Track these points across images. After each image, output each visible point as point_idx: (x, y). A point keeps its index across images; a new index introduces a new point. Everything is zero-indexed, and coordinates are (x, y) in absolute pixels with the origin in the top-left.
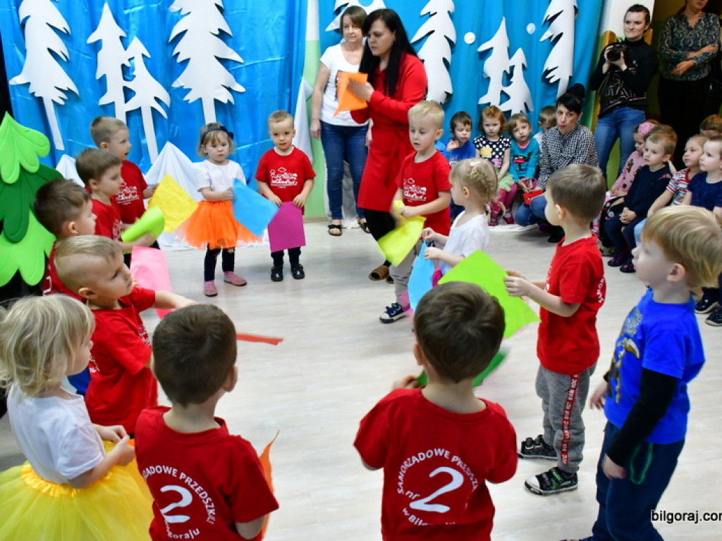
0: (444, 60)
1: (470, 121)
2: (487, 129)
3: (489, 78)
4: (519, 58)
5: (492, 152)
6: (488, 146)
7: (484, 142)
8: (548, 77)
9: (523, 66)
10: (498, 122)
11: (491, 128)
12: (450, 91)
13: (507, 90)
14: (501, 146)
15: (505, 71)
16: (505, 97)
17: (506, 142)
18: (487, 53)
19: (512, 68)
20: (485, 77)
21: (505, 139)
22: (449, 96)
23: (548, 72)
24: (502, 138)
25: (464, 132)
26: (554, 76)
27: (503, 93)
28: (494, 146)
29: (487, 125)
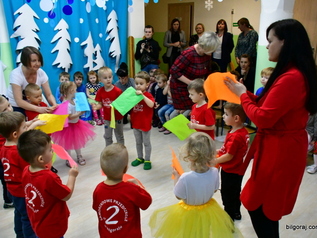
0: (68, 49)
1: (81, 76)
2: (91, 80)
3: (87, 57)
4: (98, 48)
5: (94, 90)
6: (92, 88)
7: (91, 86)
8: (111, 55)
9: (100, 51)
10: (95, 77)
11: (93, 79)
12: (72, 63)
13: (95, 61)
14: (97, 88)
15: (93, 53)
16: (95, 64)
17: (99, 85)
18: (85, 46)
19: (96, 52)
20: (85, 56)
21: (98, 84)
22: (71, 65)
23: (111, 53)
24: (97, 84)
25: (79, 81)
26: (114, 55)
27: (94, 62)
28: (95, 88)
29: (91, 79)
